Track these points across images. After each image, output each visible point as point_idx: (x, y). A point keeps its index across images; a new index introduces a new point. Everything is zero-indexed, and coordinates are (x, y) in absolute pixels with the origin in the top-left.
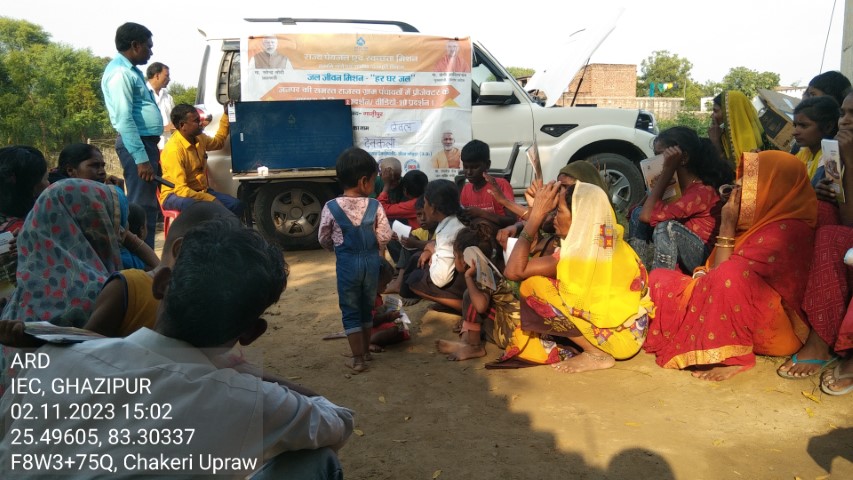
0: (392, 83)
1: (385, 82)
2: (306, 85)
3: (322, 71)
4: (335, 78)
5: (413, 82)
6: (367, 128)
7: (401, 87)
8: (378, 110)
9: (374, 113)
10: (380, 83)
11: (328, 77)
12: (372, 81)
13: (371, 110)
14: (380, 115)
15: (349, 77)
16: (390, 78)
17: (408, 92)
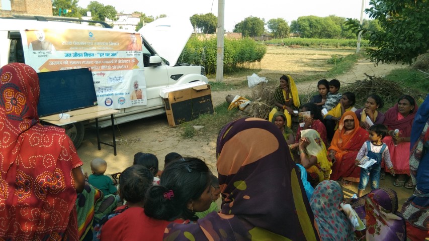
0: (108, 57)
1: (105, 57)
2: (65, 60)
3: (72, 52)
4: (79, 55)
5: (118, 56)
6: (99, 82)
7: (112, 59)
8: (103, 72)
9: (101, 74)
10: (102, 57)
11: (76, 55)
12: (98, 57)
13: (99, 72)
14: (104, 74)
15: (86, 55)
16: (107, 55)
17: (116, 62)
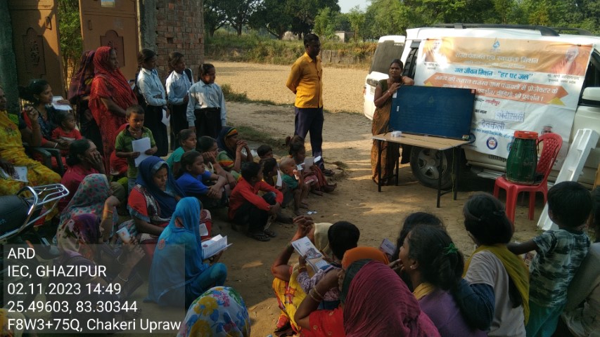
0: (513, 79)
1: (508, 78)
2: (452, 76)
3: (464, 66)
4: (473, 72)
6: (485, 112)
7: (519, 83)
8: (496, 100)
9: (494, 101)
10: (504, 79)
11: (468, 71)
12: (496, 76)
13: (491, 99)
14: (497, 103)
15: (482, 72)
16: (512, 76)
17: (524, 88)
